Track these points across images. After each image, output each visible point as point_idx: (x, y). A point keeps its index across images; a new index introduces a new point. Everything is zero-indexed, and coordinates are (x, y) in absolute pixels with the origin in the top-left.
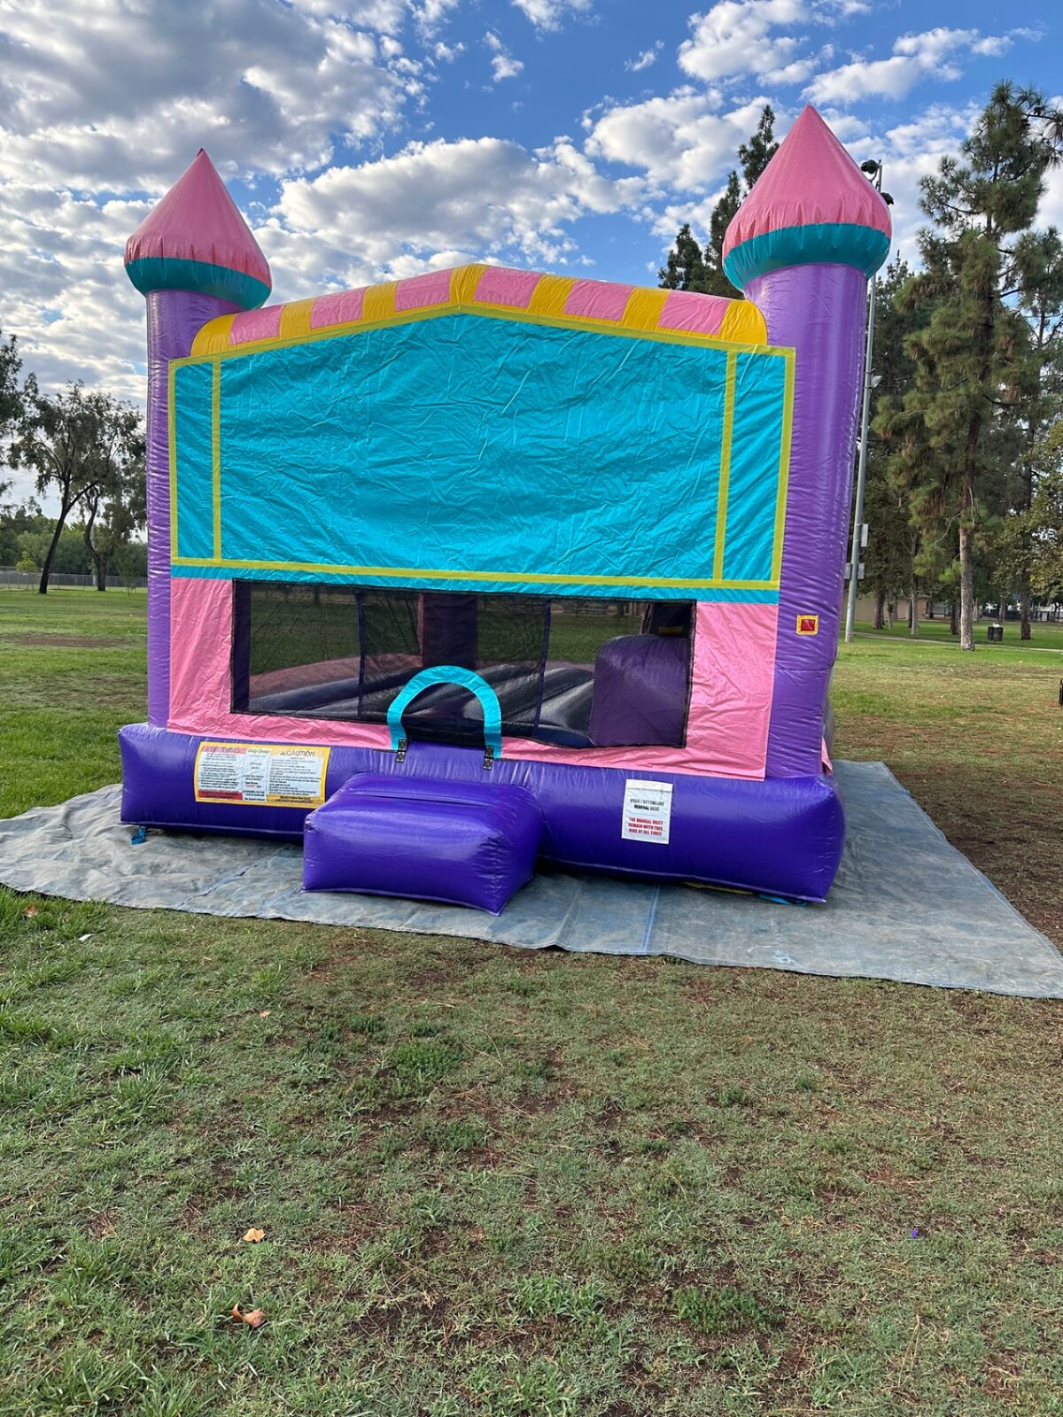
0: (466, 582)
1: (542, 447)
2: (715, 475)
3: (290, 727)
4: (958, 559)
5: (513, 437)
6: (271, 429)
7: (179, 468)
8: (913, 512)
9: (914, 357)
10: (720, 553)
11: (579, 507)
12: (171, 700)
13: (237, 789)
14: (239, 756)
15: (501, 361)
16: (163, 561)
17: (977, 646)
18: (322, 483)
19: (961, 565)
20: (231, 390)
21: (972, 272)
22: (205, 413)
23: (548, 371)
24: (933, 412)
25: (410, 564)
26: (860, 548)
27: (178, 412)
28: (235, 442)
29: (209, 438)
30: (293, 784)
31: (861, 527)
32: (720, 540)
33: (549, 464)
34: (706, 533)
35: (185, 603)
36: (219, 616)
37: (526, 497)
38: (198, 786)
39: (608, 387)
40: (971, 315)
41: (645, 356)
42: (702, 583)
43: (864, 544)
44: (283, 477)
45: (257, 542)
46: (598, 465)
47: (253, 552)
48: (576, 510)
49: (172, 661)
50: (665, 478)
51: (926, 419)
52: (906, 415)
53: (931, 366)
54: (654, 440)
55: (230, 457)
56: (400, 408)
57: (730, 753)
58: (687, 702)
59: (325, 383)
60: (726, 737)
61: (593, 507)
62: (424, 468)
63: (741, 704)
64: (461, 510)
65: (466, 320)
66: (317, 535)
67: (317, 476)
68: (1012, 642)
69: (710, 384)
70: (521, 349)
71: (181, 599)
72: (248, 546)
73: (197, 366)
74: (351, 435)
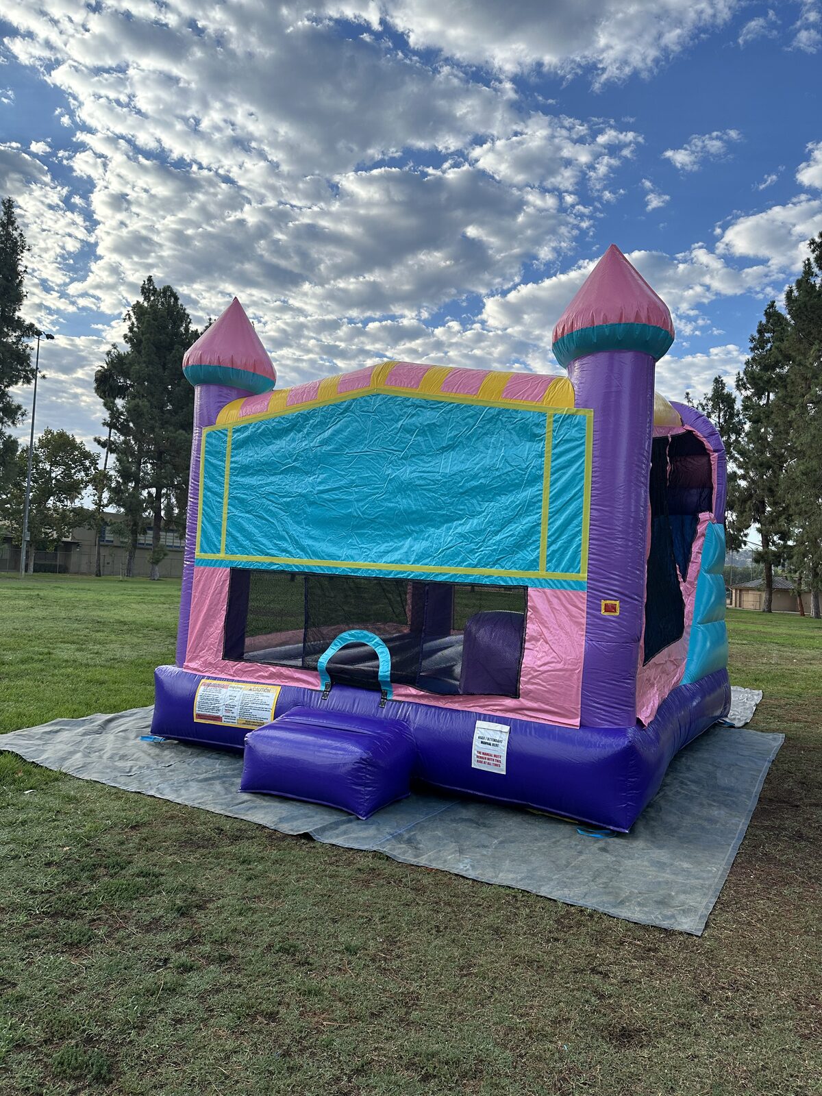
0: (373, 571)
1: (425, 479)
2: (539, 498)
3: (258, 671)
5: (406, 472)
6: (260, 470)
7: (205, 496)
10: (543, 552)
11: (449, 519)
12: (188, 649)
13: (220, 714)
14: (224, 690)
15: (400, 423)
16: (191, 556)
18: (288, 504)
20: (239, 445)
22: (221, 461)
23: (430, 429)
25: (338, 558)
27: (206, 460)
28: (238, 479)
29: (223, 476)
30: (254, 712)
32: (544, 542)
33: (429, 490)
34: (534, 538)
35: (202, 583)
36: (220, 593)
37: (413, 512)
38: (196, 711)
39: (468, 438)
41: (492, 418)
42: (531, 574)
44: (264, 500)
45: (246, 543)
46: (461, 490)
47: (244, 550)
48: (447, 521)
49: (191, 622)
50: (505, 500)
54: (498, 473)
55: (235, 488)
56: (337, 455)
57: (552, 705)
58: (520, 663)
59: (293, 440)
60: (549, 691)
61: (458, 519)
62: (351, 494)
63: (560, 666)
64: (373, 521)
65: (380, 397)
66: (282, 538)
67: (285, 500)
69: (536, 435)
70: (413, 415)
71: (199, 581)
72: (241, 545)
73: (219, 431)
74: (307, 473)
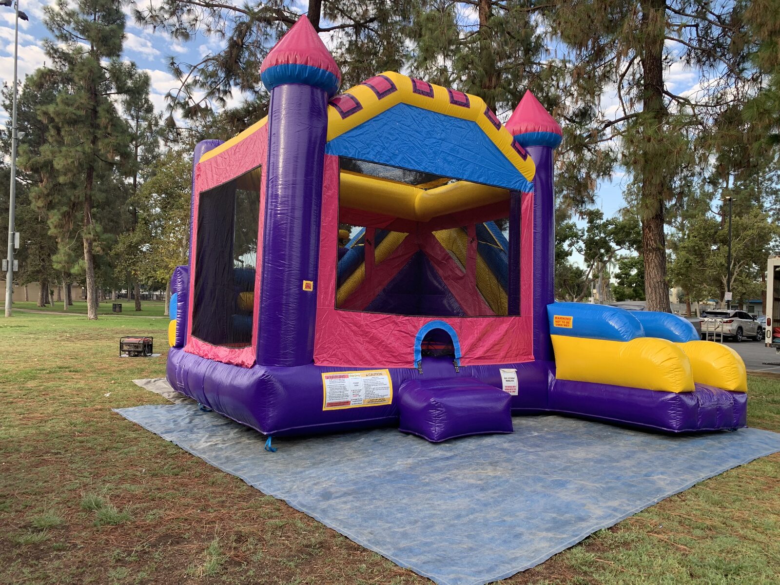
4: (83, 259)
8: (51, 226)
9: (45, 121)
17: (99, 317)
19: (85, 262)
21: (80, 73)
24: (60, 159)
26: (14, 250)
31: (14, 234)
40: (82, 101)
43: (17, 246)
51: (55, 163)
52: (40, 159)
53: (58, 130)
68: (129, 313)
